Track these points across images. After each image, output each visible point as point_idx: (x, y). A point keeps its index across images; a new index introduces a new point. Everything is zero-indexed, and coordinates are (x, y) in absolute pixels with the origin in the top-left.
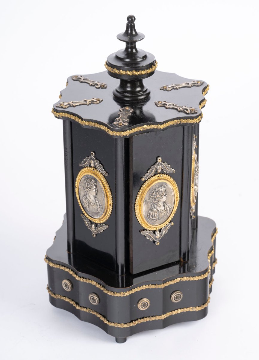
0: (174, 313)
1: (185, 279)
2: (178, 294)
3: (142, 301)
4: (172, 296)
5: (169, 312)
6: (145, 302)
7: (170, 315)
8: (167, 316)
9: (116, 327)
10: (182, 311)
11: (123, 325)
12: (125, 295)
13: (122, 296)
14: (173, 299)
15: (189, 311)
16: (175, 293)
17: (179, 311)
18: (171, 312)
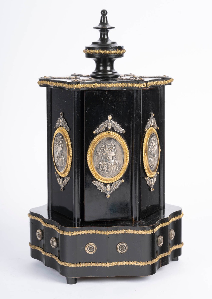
0: (119, 264)
1: (130, 231)
2: (123, 245)
3: (89, 245)
4: (117, 246)
5: (115, 262)
6: (91, 246)
7: (116, 265)
8: (112, 264)
9: (65, 266)
10: (127, 264)
11: (71, 264)
12: (73, 235)
13: (70, 235)
14: (118, 249)
15: (134, 265)
16: (120, 243)
17: (125, 263)
18: (117, 263)
